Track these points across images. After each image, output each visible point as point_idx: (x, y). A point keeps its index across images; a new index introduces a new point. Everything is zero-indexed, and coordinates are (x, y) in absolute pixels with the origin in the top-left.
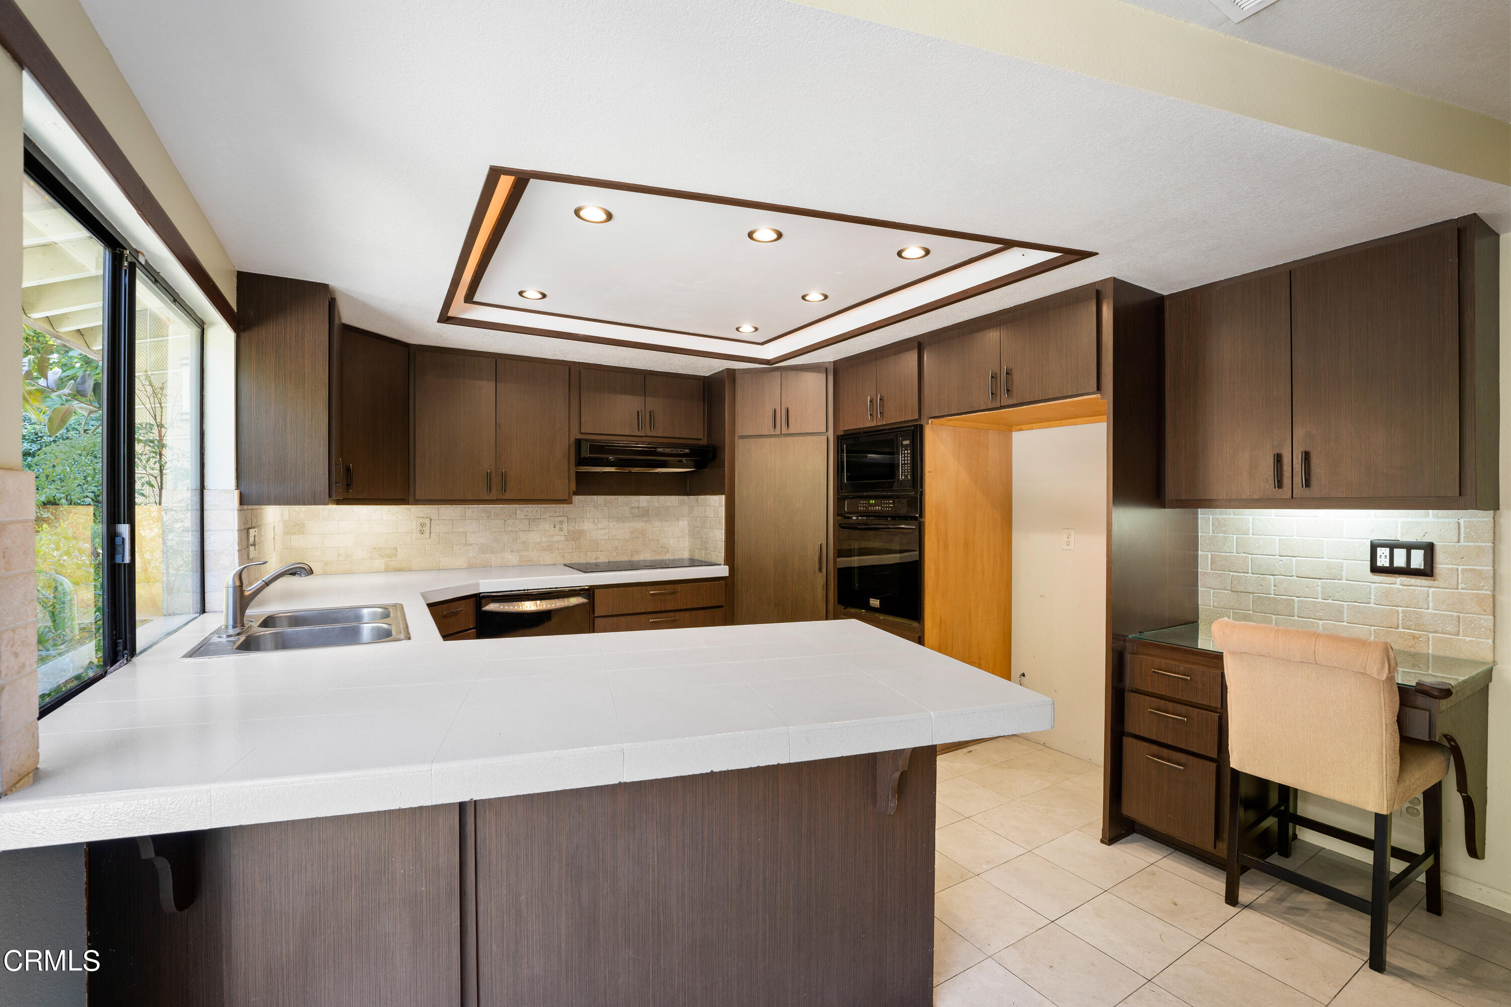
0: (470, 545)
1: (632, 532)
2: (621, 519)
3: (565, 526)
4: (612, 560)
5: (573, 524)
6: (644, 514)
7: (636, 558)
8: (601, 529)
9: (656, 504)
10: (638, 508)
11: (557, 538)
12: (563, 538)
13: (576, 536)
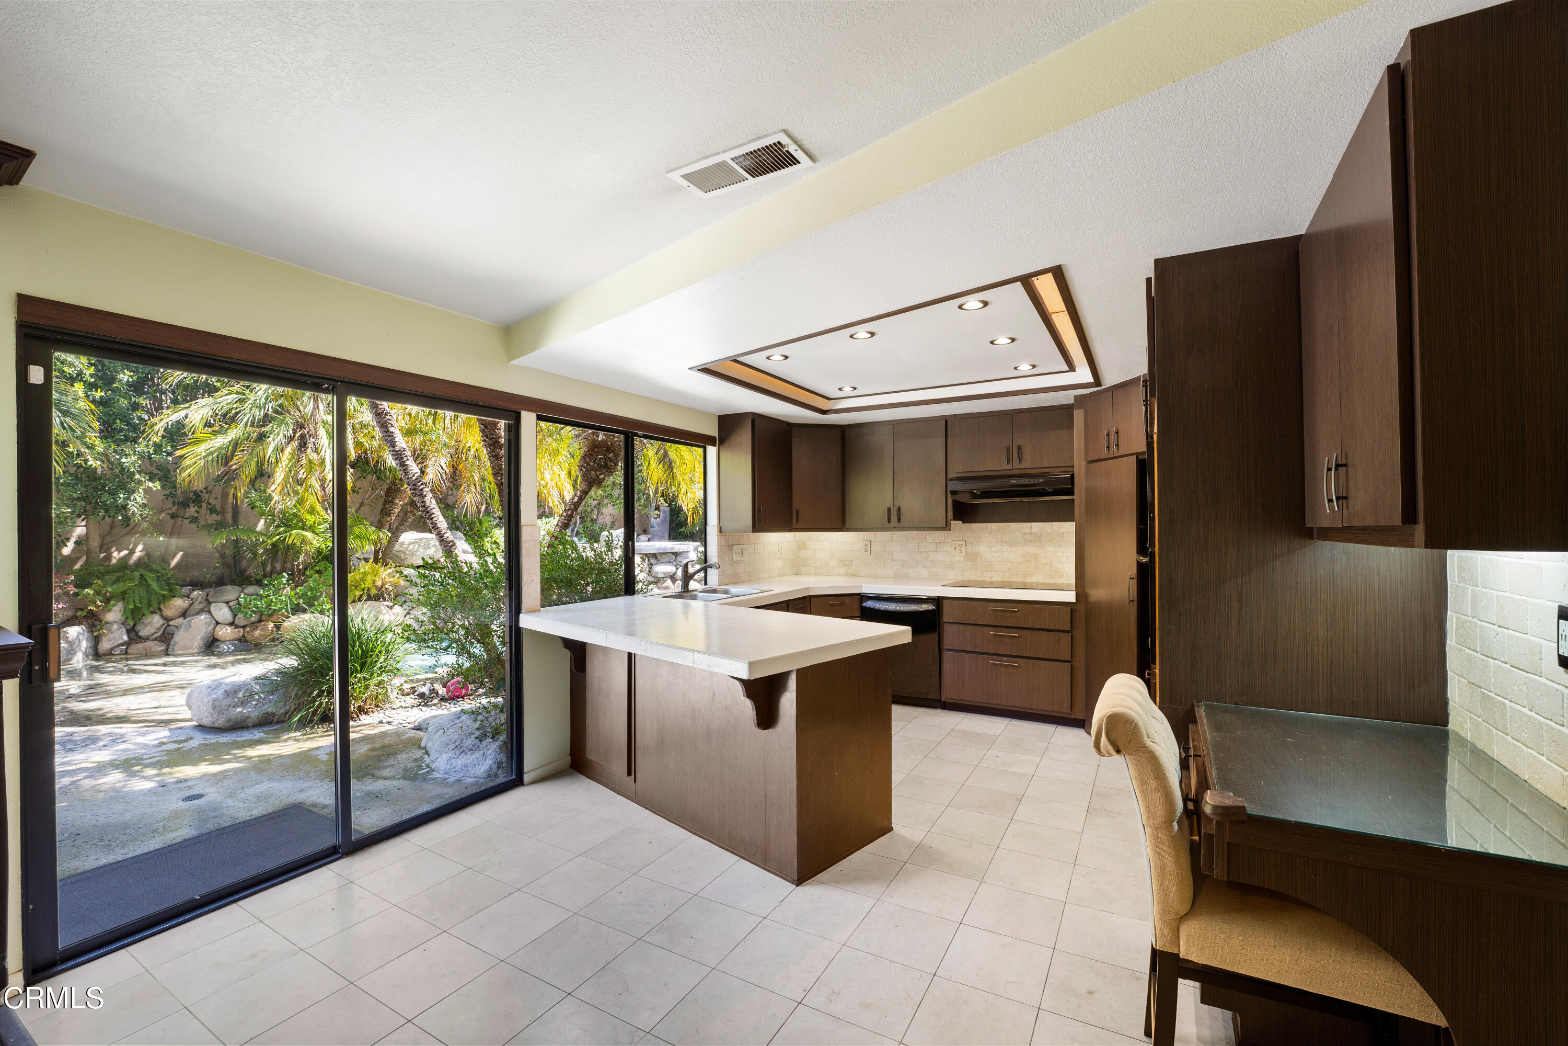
0: (896, 560)
1: (1025, 556)
2: (1012, 544)
3: (963, 548)
4: (1005, 580)
5: (970, 547)
6: (1037, 539)
7: (1028, 580)
8: (995, 552)
9: (1049, 530)
10: (1031, 534)
11: (957, 558)
12: (962, 559)
13: (973, 557)
